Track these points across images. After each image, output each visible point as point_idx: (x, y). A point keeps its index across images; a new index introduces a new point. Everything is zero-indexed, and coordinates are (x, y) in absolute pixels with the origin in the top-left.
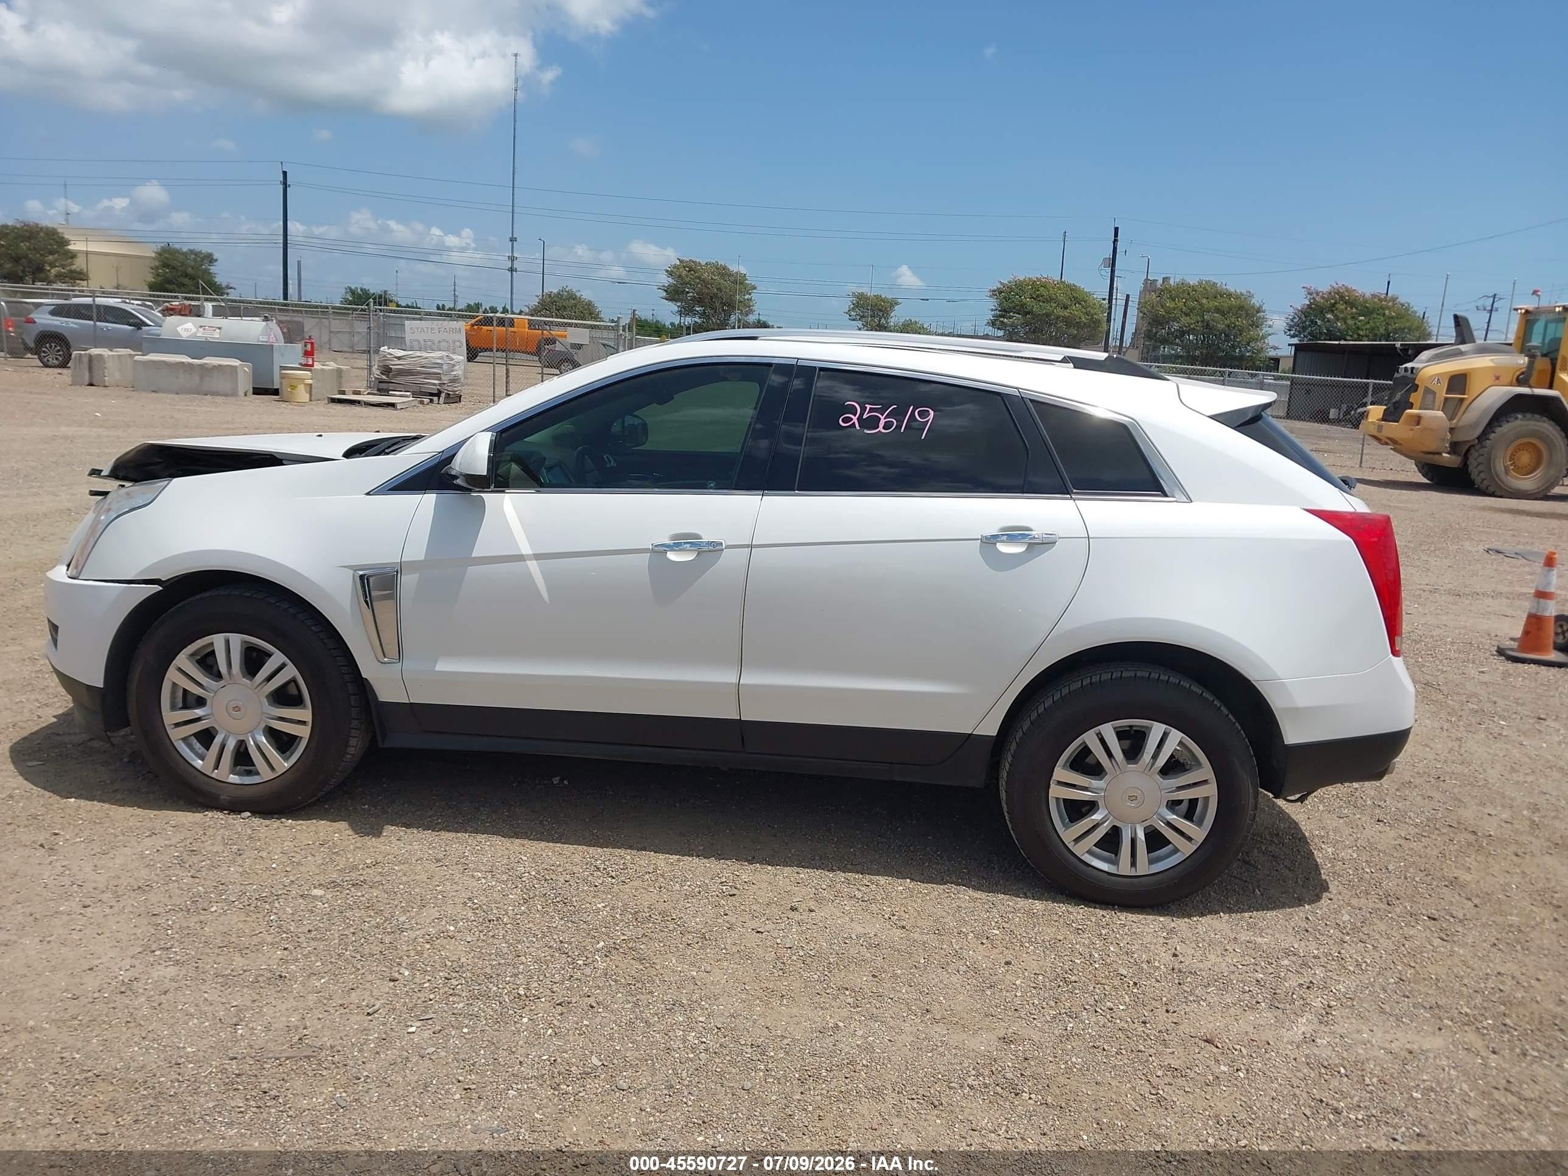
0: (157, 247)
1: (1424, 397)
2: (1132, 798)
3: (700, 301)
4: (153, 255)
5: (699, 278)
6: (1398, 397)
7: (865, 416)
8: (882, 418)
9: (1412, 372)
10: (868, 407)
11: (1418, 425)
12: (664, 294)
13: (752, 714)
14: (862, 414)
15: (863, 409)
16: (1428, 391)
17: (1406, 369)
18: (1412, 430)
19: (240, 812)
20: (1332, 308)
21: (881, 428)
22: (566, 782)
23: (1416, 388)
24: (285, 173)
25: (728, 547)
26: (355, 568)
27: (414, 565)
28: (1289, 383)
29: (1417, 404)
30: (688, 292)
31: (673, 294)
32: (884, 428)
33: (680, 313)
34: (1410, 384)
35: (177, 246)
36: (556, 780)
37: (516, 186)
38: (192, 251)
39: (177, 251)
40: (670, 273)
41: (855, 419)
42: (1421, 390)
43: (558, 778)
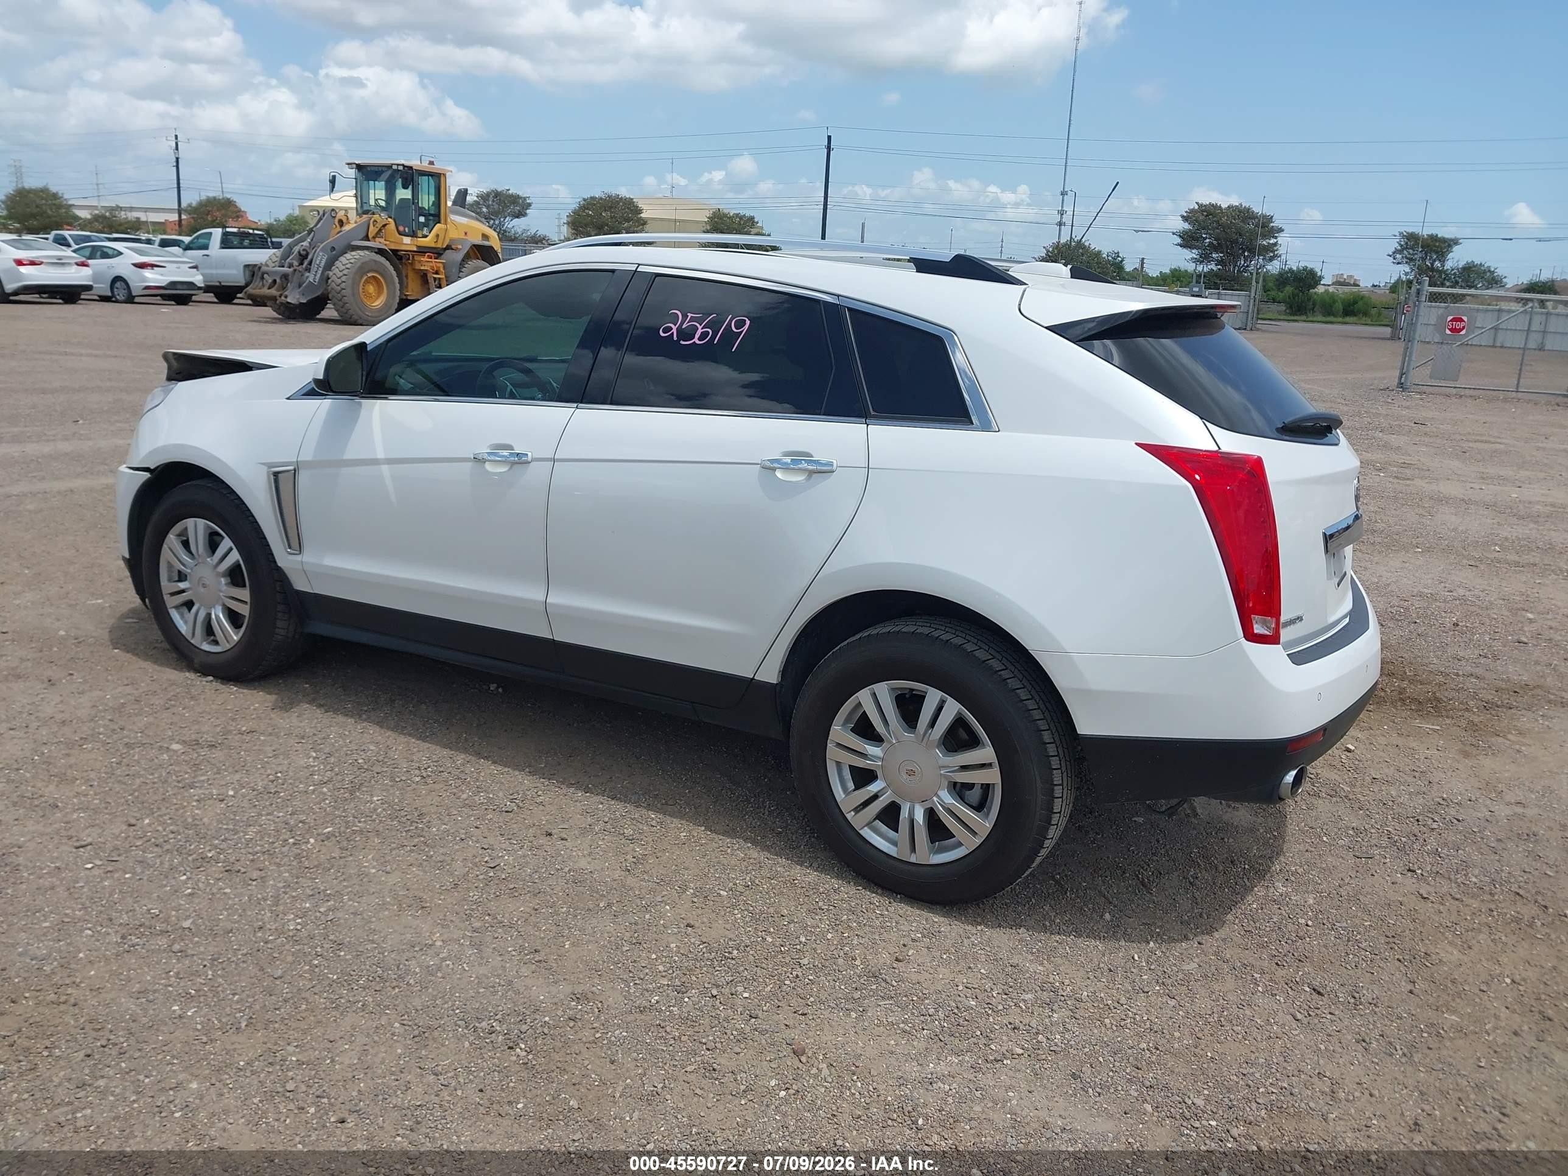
0: (708, 214)
2: (911, 773)
3: (1216, 248)
4: (706, 220)
5: (1218, 222)
7: (684, 326)
8: (700, 327)
10: (690, 315)
12: (1179, 240)
13: (563, 635)
14: (682, 323)
15: (685, 316)
19: (205, 675)
21: (696, 340)
22: (500, 690)
24: (829, 137)
25: (534, 460)
26: (270, 465)
27: (309, 465)
30: (1206, 238)
31: (1188, 240)
32: (699, 339)
33: (1195, 261)
35: (726, 211)
36: (493, 687)
37: (1071, 138)
38: (737, 215)
39: (725, 215)
40: (1185, 219)
41: (674, 330)
43: (495, 685)
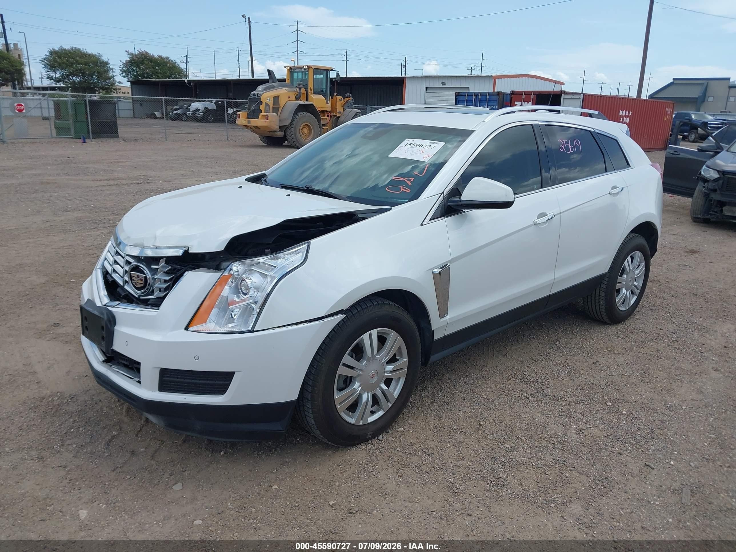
1: (265, 107)
2: (630, 281)
6: (253, 107)
9: (258, 96)
11: (267, 120)
16: (266, 104)
17: (254, 95)
18: (266, 122)
20: (142, 63)
23: (261, 103)
27: (458, 258)
28: (131, 101)
29: (263, 110)
34: (258, 101)
41: (564, 148)
42: (264, 104)
